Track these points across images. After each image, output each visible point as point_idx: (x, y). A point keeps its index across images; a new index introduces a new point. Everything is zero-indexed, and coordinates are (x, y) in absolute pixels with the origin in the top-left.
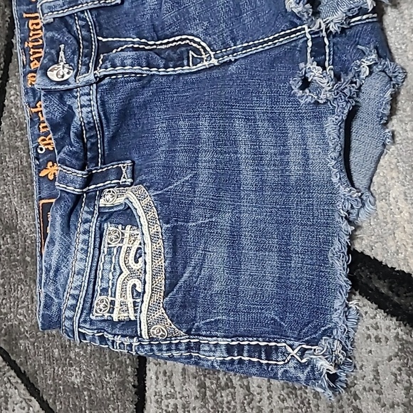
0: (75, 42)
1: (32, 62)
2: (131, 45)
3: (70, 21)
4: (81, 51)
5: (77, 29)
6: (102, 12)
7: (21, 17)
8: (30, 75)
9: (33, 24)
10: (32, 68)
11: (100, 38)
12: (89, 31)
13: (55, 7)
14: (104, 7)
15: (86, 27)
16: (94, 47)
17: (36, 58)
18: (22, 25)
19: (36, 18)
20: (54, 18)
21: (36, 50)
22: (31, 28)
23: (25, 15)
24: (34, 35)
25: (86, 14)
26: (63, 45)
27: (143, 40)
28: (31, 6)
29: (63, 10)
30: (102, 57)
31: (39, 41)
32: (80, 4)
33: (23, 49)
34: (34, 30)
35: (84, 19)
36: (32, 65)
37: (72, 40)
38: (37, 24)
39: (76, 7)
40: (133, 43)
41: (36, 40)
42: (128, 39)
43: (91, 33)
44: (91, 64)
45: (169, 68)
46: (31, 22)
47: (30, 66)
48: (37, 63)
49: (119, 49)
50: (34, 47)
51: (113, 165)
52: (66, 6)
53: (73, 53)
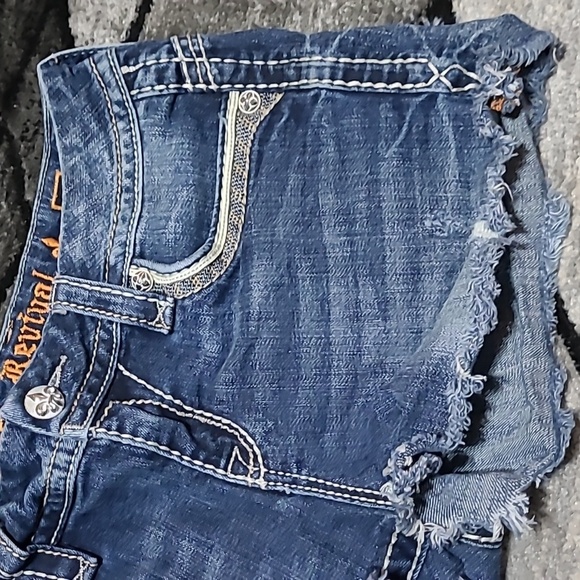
0: (83, 360)
1: (19, 343)
2: (157, 403)
3: (90, 325)
4: (88, 376)
5: (95, 340)
6: (137, 333)
7: (28, 273)
8: (8, 362)
9: (41, 290)
10: (16, 353)
11: (121, 368)
12: (109, 351)
13: (77, 295)
14: (143, 328)
15: (108, 343)
16: (107, 377)
17: (26, 341)
18: (25, 285)
19: (49, 283)
20: (68, 312)
21: (32, 330)
22: (37, 294)
23: (34, 273)
24: (36, 306)
25: (114, 326)
26: (65, 357)
27: (177, 402)
28: (47, 264)
29: (86, 307)
30: (110, 406)
31: (39, 319)
32: (111, 311)
33: (14, 319)
34: (40, 299)
35: (110, 332)
36: (17, 347)
37: (80, 355)
38: (47, 293)
39: (103, 312)
40: (162, 400)
41: (36, 316)
42: (157, 391)
43: (111, 354)
44: (91, 409)
45: (198, 459)
46: (40, 285)
47: (13, 347)
48: (25, 349)
49: (140, 402)
50: (29, 324)
51: (70, 554)
52: (91, 304)
53: (74, 377)
